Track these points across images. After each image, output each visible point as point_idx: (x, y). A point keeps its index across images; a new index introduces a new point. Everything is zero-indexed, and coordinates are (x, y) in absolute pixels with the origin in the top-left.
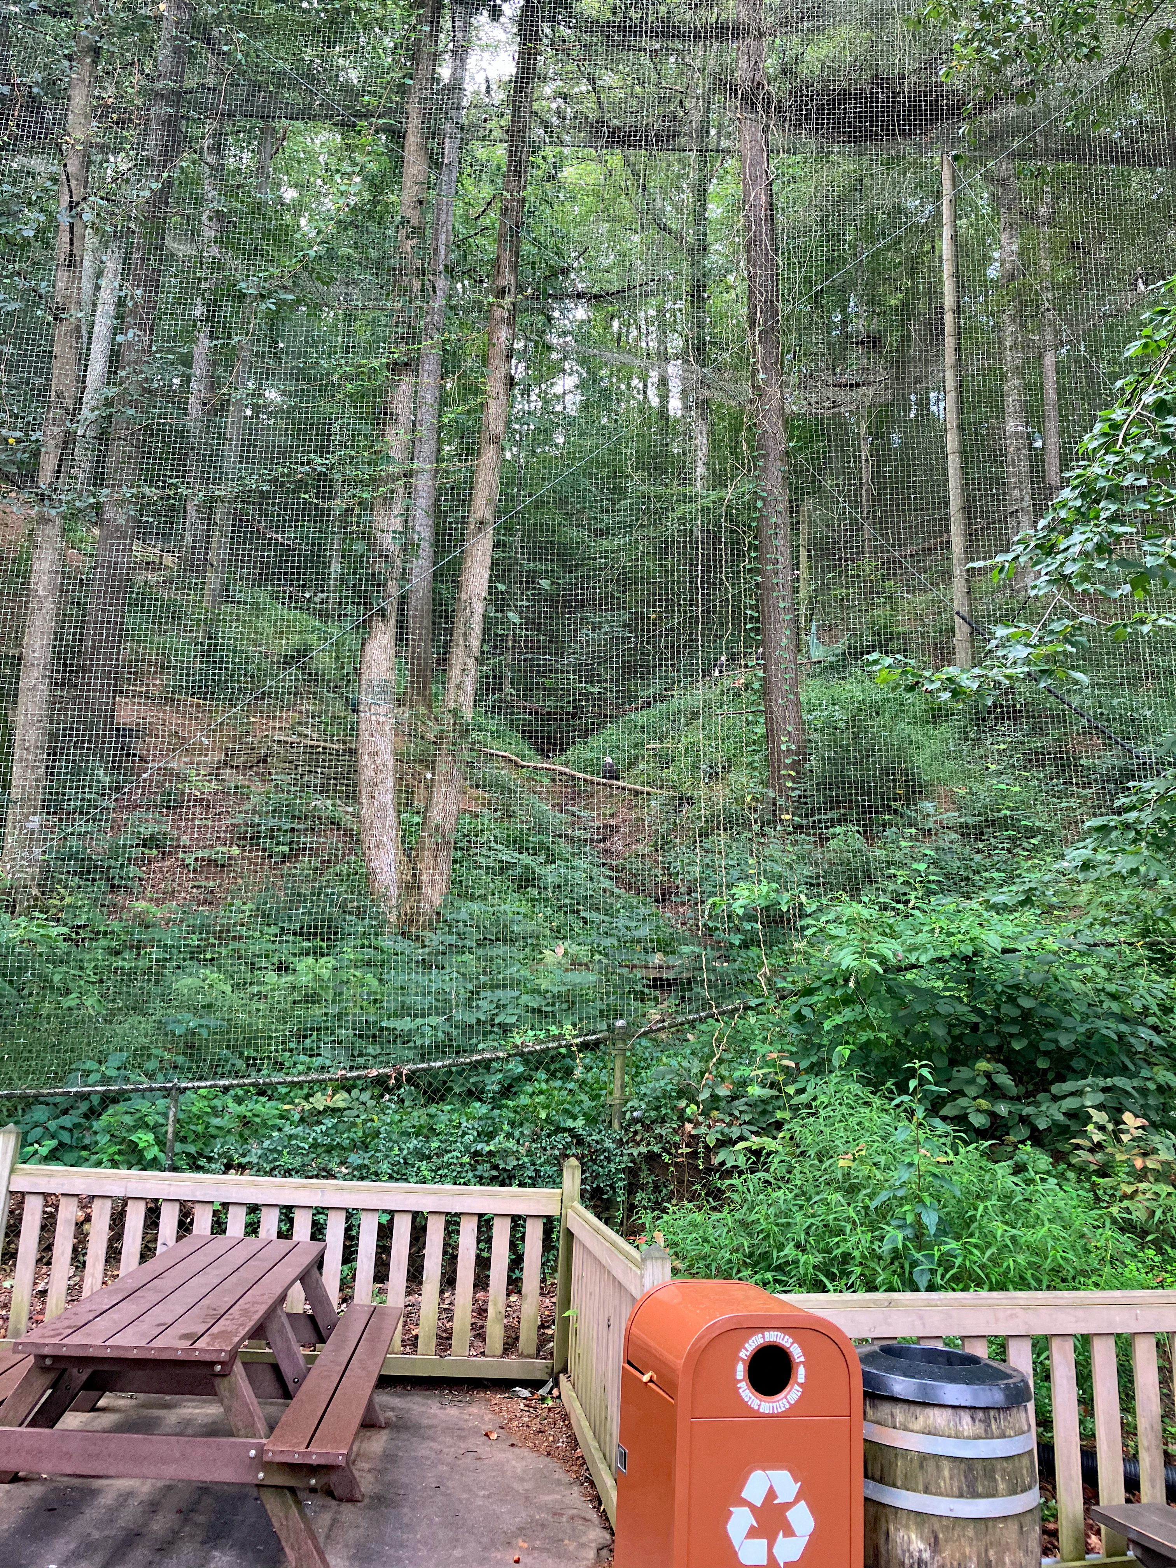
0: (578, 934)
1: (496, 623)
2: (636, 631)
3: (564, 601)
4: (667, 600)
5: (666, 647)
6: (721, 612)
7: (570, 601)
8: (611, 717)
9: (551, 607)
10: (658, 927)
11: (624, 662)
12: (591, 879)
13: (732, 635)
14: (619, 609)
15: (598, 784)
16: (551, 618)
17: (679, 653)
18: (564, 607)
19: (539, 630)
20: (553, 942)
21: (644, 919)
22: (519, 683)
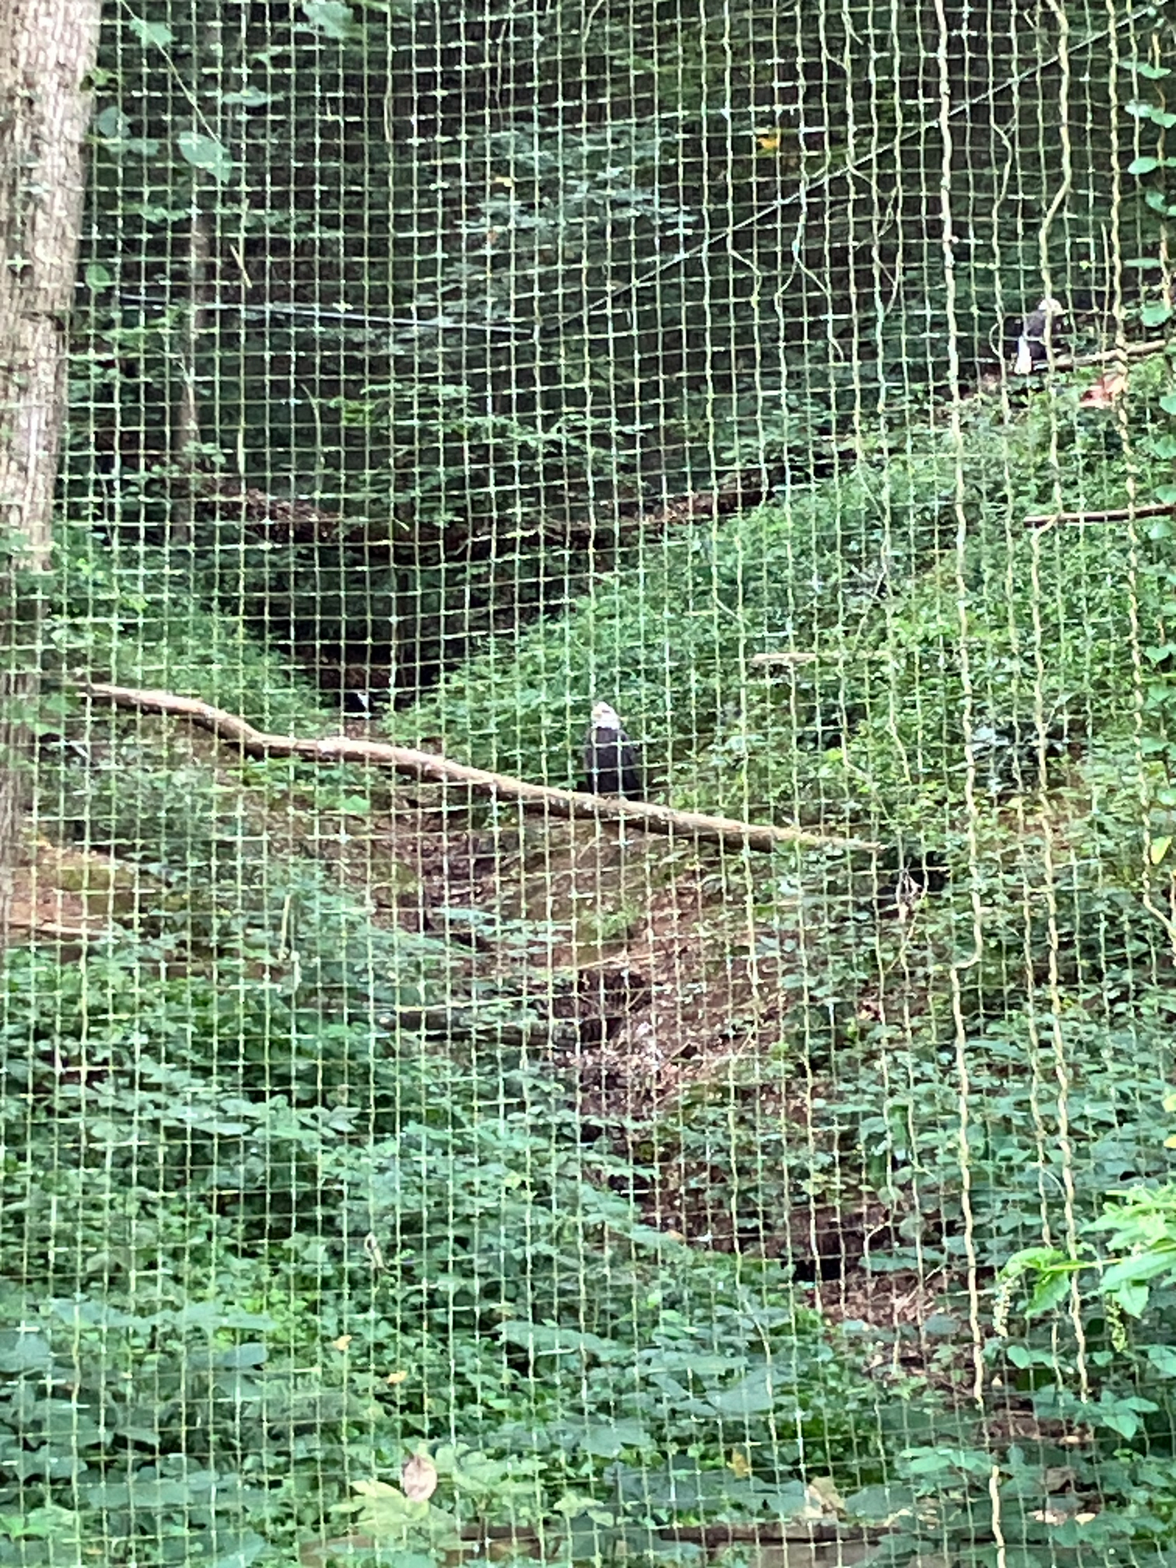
0: (495, 1416)
1: (133, 177)
2: (693, 195)
3: (401, 83)
4: (812, 70)
5: (813, 259)
6: (1028, 114)
7: (426, 82)
8: (603, 540)
9: (352, 107)
10: (809, 1377)
11: (646, 320)
12: (542, 1190)
13: (1078, 203)
14: (620, 110)
15: (560, 812)
16: (353, 154)
17: (865, 279)
18: (402, 106)
19: (305, 201)
20: (394, 1450)
21: (755, 1347)
22: (230, 414)
